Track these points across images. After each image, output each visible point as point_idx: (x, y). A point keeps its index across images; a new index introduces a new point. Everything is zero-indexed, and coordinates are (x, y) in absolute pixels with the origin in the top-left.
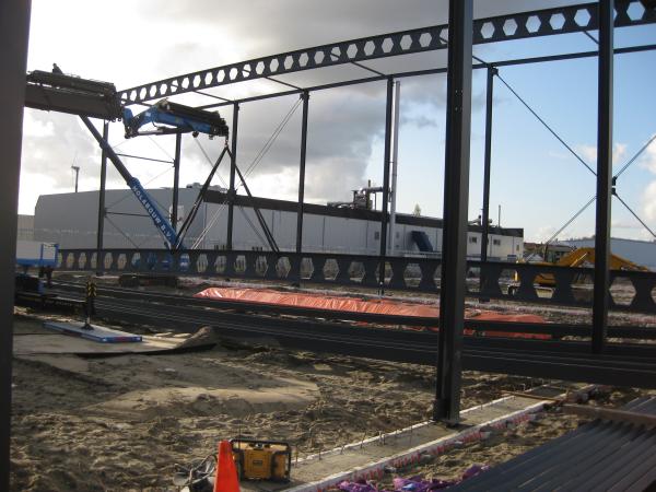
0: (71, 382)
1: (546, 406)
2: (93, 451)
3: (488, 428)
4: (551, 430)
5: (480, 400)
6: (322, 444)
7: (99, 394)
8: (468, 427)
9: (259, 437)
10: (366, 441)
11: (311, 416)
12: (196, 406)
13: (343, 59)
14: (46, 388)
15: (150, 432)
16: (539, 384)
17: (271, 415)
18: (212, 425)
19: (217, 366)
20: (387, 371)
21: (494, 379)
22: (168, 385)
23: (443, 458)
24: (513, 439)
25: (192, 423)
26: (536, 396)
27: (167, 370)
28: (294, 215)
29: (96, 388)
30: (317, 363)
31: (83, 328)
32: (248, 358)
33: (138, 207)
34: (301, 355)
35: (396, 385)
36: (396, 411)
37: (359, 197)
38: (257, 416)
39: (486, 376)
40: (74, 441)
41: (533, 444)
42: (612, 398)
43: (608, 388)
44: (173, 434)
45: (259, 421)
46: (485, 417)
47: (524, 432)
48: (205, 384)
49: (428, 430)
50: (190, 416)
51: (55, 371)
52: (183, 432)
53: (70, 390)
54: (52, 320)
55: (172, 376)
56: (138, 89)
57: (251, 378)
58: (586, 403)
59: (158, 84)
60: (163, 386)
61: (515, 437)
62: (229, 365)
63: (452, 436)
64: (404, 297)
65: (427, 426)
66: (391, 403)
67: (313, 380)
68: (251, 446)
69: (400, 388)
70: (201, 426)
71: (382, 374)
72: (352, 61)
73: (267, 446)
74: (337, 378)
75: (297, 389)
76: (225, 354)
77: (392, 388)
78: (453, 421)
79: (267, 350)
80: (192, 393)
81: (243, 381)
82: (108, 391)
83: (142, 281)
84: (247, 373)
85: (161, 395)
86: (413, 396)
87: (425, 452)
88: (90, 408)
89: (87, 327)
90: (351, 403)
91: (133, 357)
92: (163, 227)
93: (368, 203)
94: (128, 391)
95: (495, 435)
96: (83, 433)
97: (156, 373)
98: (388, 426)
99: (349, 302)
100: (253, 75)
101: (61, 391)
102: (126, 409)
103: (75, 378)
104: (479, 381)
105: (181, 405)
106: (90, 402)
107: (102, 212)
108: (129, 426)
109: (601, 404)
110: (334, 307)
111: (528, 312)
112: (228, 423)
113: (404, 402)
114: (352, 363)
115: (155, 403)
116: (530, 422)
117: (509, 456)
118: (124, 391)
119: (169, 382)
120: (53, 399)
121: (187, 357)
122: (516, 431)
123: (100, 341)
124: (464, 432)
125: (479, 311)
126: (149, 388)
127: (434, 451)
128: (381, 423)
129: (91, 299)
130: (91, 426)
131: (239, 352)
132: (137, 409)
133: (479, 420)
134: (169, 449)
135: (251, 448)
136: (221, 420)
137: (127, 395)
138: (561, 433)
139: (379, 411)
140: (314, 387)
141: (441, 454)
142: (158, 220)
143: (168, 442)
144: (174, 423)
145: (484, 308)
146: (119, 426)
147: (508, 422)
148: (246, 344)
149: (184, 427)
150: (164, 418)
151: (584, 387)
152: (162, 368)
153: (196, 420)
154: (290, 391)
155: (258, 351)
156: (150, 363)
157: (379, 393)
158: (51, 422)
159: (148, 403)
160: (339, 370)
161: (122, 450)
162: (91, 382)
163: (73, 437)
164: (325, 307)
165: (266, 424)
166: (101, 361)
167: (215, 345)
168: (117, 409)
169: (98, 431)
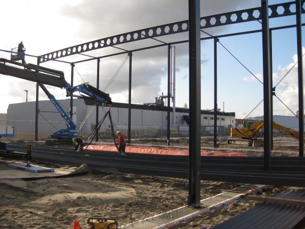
0: (18, 192)
1: (242, 196)
2: (25, 225)
3: (214, 208)
4: (243, 208)
5: (212, 194)
6: (134, 218)
7: (31, 198)
8: (204, 207)
9: (105, 216)
10: (155, 216)
11: (130, 205)
12: (76, 202)
13: (147, 37)
14: (6, 196)
15: (53, 215)
16: (240, 186)
17: (111, 205)
18: (82, 211)
19: (89, 182)
20: (169, 182)
21: (218, 184)
22: (64, 192)
23: (191, 223)
24: (225, 213)
25: (74, 210)
26: (237, 192)
27: (65, 185)
28: (127, 110)
29: (30, 194)
30: (136, 179)
31: (26, 166)
32: (103, 178)
33: (54, 108)
34: (129, 176)
35: (172, 189)
36: (171, 201)
37: (158, 100)
38: (105, 206)
39: (215, 183)
40: (16, 221)
41: (234, 215)
42: (273, 191)
43: (271, 187)
44: (64, 216)
45: (106, 208)
46: (213, 202)
47: (231, 209)
48: (81, 191)
49: (185, 210)
50: (73, 206)
51: (11, 187)
52: (69, 215)
53: (17, 196)
54: (12, 163)
55: (67, 188)
56: (52, 53)
57: (104, 187)
58: (261, 194)
59: (62, 51)
60: (61, 193)
61: (226, 211)
62: (95, 181)
63: (197, 212)
64: (179, 146)
65: (185, 208)
66: (169, 197)
67: (134, 187)
68: (98, 221)
69: (174, 190)
70: (78, 211)
71: (166, 184)
72: (151, 37)
73: (106, 221)
74: (144, 186)
75: (125, 192)
76: (93, 176)
77: (170, 190)
78: (197, 205)
79: (112, 174)
80: (74, 195)
81: (100, 189)
82: (35, 196)
83: (56, 143)
84: (102, 185)
85: (60, 197)
86: (180, 193)
87: (183, 221)
88: (25, 204)
89: (28, 166)
90: (150, 198)
91: (50, 179)
92: (66, 117)
93: (163, 103)
94: (45, 195)
95: (217, 211)
96: (21, 217)
97: (59, 187)
98: (167, 209)
99: (153, 150)
100: (106, 45)
101: (13, 197)
102: (43, 204)
103: (20, 191)
104: (212, 185)
105: (69, 201)
106: (26, 202)
107: (37, 111)
108: (43, 213)
109: (268, 194)
110: (146, 152)
111: (237, 152)
112: (91, 210)
113: (175, 196)
114: (152, 179)
115: (57, 201)
116: (234, 204)
117: (223, 221)
118: (43, 195)
119: (64, 190)
120: (9, 201)
121: (75, 179)
122: (227, 209)
123: (34, 172)
124: (202, 210)
125: (213, 152)
126: (55, 194)
127: (187, 220)
128: (163, 207)
129: (29, 152)
130: (25, 213)
131: (100, 175)
132: (48, 204)
133: (210, 204)
134: (61, 223)
135: (98, 222)
136: (87, 208)
137: (44, 198)
138: (248, 209)
139: (163, 201)
140: (133, 190)
141: (191, 221)
142: (63, 114)
143: (61, 220)
144: (65, 211)
145: (216, 150)
146: (39, 213)
147: (223, 205)
148: (103, 171)
149: (70, 212)
150: (60, 208)
151: (260, 186)
152: (62, 184)
153: (76, 209)
154: (122, 193)
155: (108, 174)
156: (57, 182)
157: (164, 192)
158: (6, 212)
159: (53, 201)
160: (146, 182)
161: (39, 224)
162: (28, 192)
163: (16, 219)
164: (142, 152)
165: (108, 210)
166: (34, 181)
167: (88, 172)
168: (38, 204)
169: (28, 215)
